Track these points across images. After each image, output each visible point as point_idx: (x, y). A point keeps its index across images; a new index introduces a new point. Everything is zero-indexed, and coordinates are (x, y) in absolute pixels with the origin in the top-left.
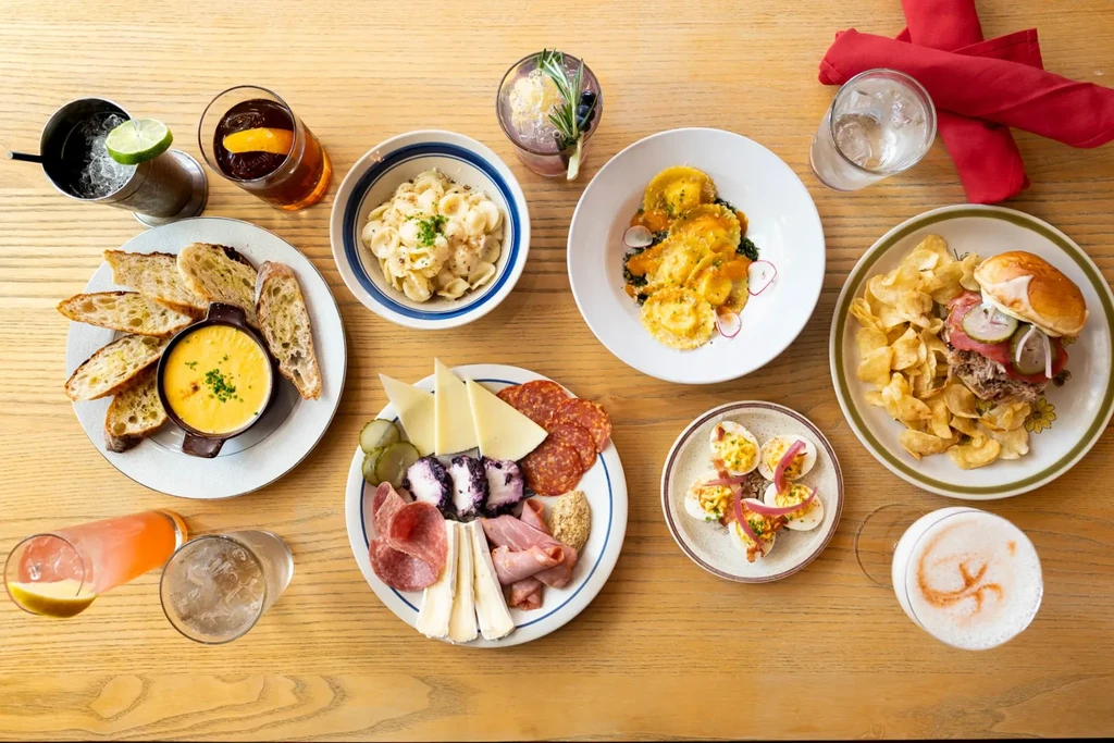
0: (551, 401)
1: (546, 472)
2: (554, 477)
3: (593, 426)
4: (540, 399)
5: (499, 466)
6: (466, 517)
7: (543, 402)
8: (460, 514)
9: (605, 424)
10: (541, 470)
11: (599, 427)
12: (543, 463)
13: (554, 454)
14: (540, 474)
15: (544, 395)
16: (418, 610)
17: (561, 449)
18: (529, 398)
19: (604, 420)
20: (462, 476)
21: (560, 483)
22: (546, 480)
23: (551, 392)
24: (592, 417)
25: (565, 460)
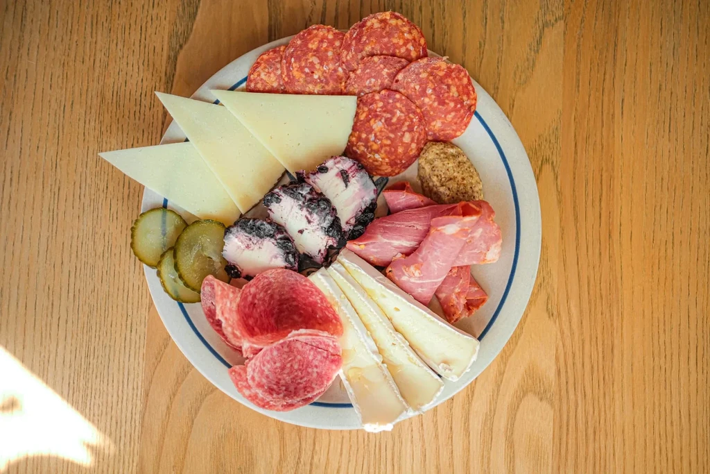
0: (330, 54)
1: (382, 146)
2: (393, 145)
3: (396, 46)
4: (316, 60)
5: (323, 170)
6: (329, 257)
7: (321, 64)
8: (319, 258)
9: (410, 33)
10: (375, 147)
11: (406, 42)
12: (372, 137)
13: (376, 116)
14: (377, 152)
15: (317, 52)
16: (350, 405)
17: (381, 104)
18: (301, 69)
19: (406, 29)
20: (289, 211)
21: (407, 146)
22: (388, 153)
23: (321, 41)
24: (389, 35)
25: (393, 114)
